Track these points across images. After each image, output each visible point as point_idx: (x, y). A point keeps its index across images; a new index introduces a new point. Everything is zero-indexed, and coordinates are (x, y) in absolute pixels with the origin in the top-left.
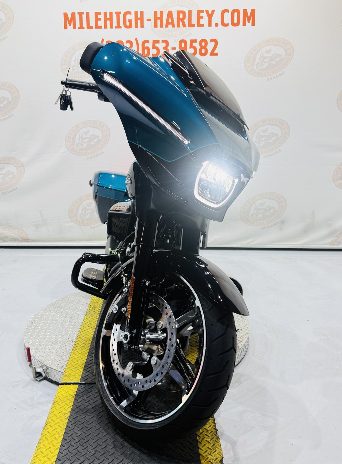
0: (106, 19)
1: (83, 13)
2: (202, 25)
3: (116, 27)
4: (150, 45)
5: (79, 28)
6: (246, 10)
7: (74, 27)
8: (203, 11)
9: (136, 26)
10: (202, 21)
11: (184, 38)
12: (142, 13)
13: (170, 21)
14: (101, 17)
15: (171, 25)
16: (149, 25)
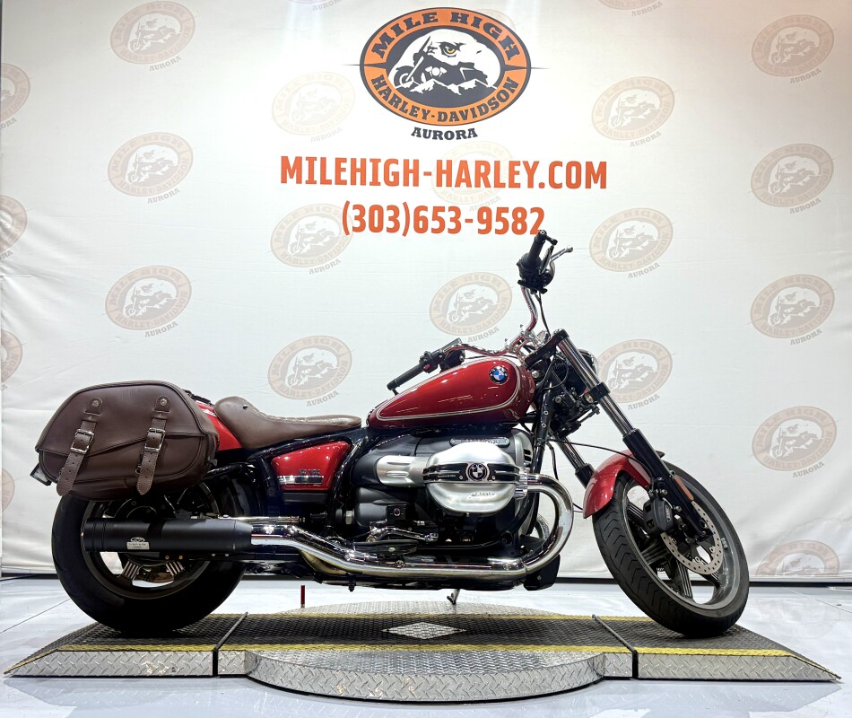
0: (354, 171)
1: (315, 159)
2: (518, 186)
3: (370, 183)
4: (429, 214)
6: (591, 163)
7: (299, 181)
8: (520, 162)
9: (406, 184)
10: (517, 179)
11: (486, 204)
12: (416, 162)
13: (463, 177)
14: (347, 166)
15: (465, 183)
16: (427, 182)
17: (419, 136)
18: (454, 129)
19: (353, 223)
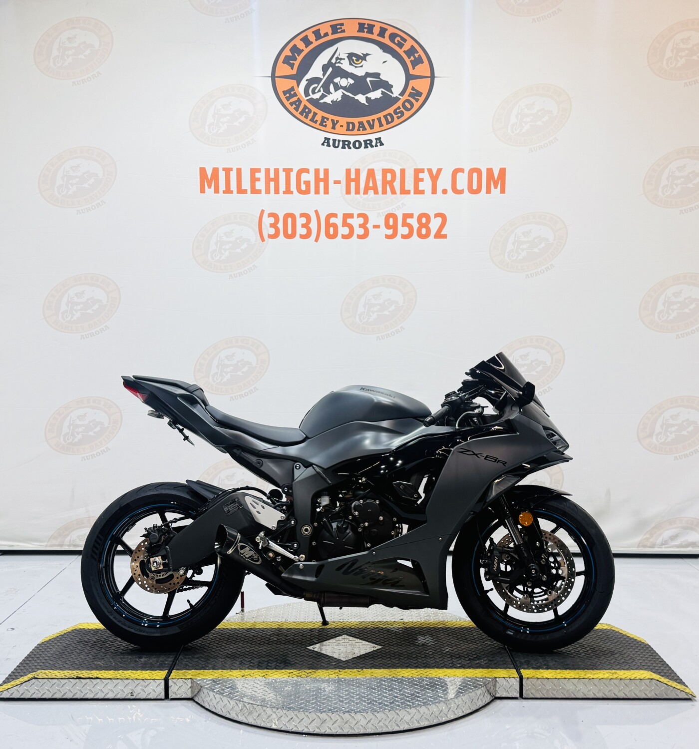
0: (268, 180)
1: (231, 169)
2: (422, 192)
3: (284, 192)
4: (338, 221)
5: (224, 192)
6: (491, 169)
7: (217, 191)
8: (424, 169)
9: (317, 192)
10: (422, 186)
11: (392, 210)
12: (326, 171)
13: (371, 185)
14: (261, 175)
15: (372, 191)
16: (337, 190)
17: (329, 145)
18: (361, 138)
19: (268, 231)
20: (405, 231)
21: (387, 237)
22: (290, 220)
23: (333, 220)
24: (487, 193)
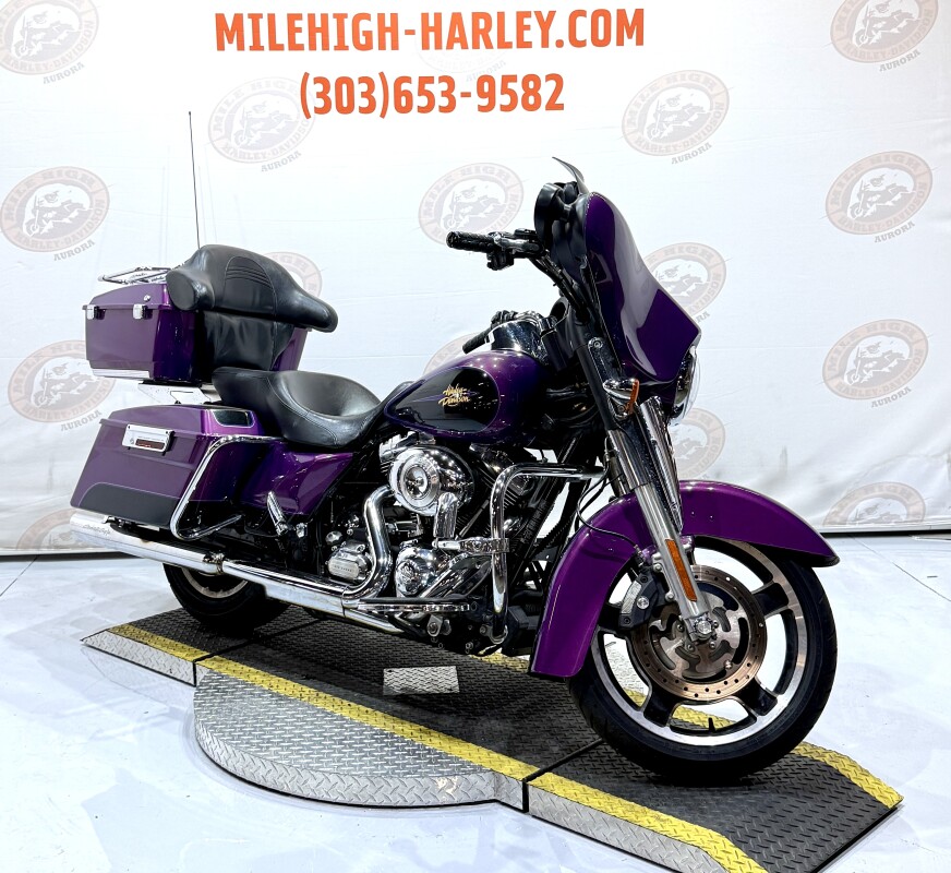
0: (312, 31)
1: (261, 16)
2: (529, 45)
3: (335, 47)
4: (413, 87)
5: (252, 48)
6: (624, 11)
7: (241, 47)
8: (530, 12)
9: (382, 47)
10: (527, 36)
11: (487, 71)
12: (394, 17)
13: (457, 35)
14: (303, 24)
15: (459, 44)
16: (409, 44)
19: (315, 102)
20: (506, 100)
21: (482, 109)
22: (344, 87)
23: (405, 86)
24: (618, 45)
